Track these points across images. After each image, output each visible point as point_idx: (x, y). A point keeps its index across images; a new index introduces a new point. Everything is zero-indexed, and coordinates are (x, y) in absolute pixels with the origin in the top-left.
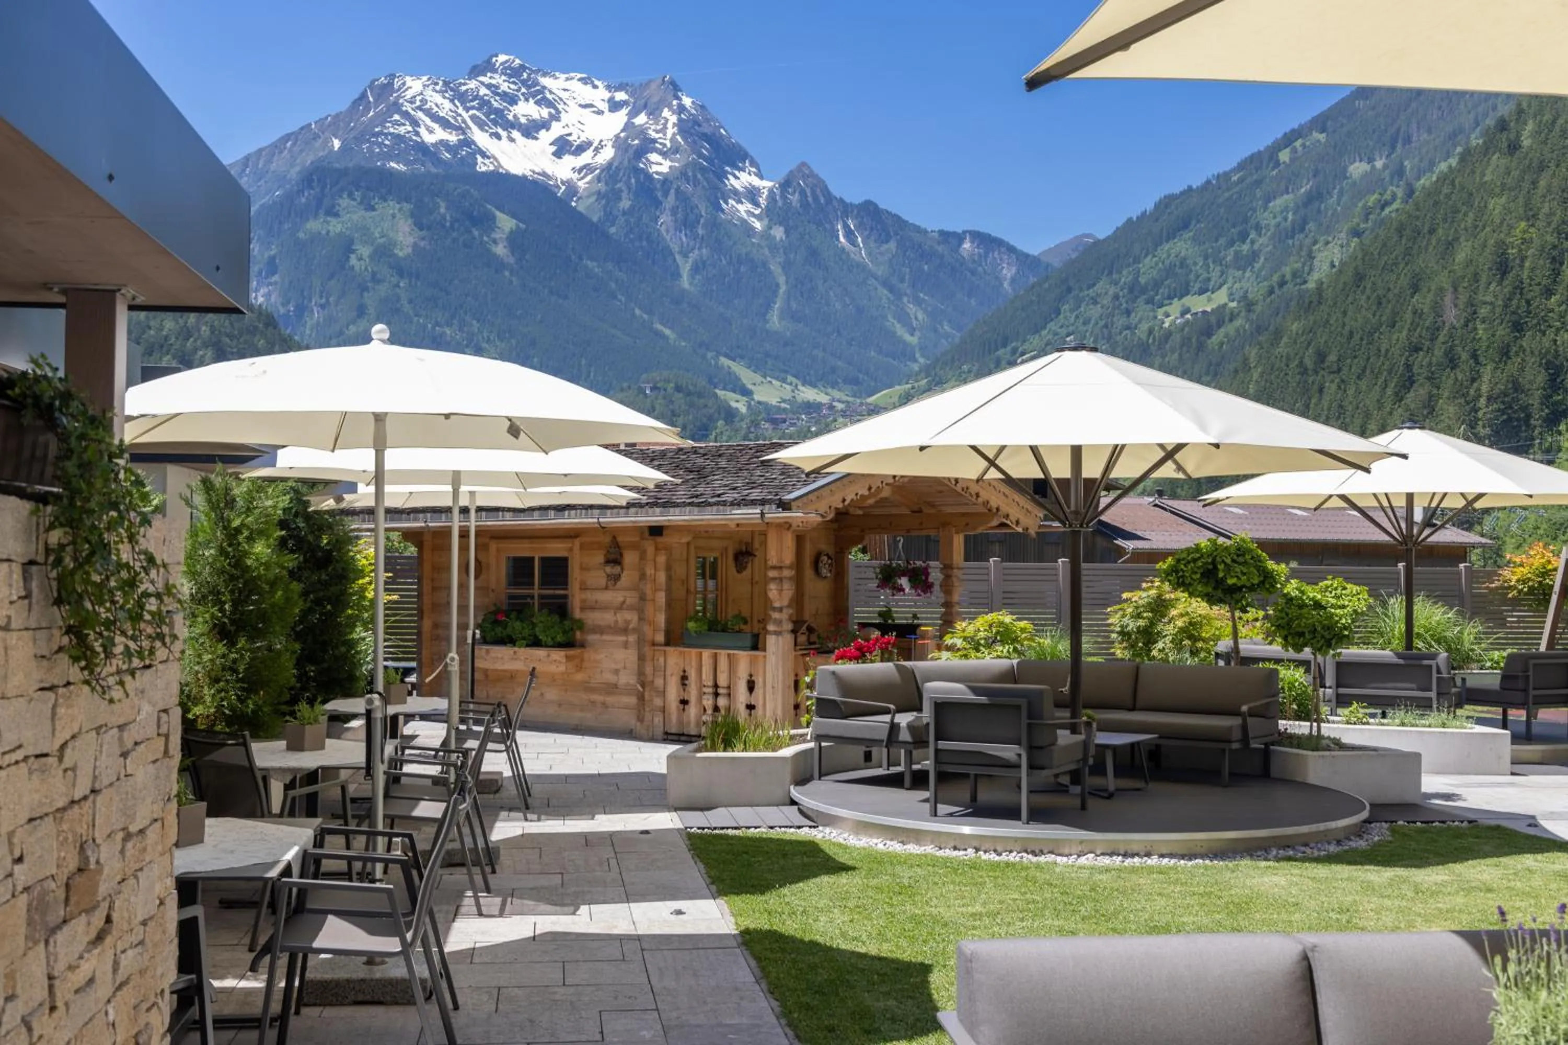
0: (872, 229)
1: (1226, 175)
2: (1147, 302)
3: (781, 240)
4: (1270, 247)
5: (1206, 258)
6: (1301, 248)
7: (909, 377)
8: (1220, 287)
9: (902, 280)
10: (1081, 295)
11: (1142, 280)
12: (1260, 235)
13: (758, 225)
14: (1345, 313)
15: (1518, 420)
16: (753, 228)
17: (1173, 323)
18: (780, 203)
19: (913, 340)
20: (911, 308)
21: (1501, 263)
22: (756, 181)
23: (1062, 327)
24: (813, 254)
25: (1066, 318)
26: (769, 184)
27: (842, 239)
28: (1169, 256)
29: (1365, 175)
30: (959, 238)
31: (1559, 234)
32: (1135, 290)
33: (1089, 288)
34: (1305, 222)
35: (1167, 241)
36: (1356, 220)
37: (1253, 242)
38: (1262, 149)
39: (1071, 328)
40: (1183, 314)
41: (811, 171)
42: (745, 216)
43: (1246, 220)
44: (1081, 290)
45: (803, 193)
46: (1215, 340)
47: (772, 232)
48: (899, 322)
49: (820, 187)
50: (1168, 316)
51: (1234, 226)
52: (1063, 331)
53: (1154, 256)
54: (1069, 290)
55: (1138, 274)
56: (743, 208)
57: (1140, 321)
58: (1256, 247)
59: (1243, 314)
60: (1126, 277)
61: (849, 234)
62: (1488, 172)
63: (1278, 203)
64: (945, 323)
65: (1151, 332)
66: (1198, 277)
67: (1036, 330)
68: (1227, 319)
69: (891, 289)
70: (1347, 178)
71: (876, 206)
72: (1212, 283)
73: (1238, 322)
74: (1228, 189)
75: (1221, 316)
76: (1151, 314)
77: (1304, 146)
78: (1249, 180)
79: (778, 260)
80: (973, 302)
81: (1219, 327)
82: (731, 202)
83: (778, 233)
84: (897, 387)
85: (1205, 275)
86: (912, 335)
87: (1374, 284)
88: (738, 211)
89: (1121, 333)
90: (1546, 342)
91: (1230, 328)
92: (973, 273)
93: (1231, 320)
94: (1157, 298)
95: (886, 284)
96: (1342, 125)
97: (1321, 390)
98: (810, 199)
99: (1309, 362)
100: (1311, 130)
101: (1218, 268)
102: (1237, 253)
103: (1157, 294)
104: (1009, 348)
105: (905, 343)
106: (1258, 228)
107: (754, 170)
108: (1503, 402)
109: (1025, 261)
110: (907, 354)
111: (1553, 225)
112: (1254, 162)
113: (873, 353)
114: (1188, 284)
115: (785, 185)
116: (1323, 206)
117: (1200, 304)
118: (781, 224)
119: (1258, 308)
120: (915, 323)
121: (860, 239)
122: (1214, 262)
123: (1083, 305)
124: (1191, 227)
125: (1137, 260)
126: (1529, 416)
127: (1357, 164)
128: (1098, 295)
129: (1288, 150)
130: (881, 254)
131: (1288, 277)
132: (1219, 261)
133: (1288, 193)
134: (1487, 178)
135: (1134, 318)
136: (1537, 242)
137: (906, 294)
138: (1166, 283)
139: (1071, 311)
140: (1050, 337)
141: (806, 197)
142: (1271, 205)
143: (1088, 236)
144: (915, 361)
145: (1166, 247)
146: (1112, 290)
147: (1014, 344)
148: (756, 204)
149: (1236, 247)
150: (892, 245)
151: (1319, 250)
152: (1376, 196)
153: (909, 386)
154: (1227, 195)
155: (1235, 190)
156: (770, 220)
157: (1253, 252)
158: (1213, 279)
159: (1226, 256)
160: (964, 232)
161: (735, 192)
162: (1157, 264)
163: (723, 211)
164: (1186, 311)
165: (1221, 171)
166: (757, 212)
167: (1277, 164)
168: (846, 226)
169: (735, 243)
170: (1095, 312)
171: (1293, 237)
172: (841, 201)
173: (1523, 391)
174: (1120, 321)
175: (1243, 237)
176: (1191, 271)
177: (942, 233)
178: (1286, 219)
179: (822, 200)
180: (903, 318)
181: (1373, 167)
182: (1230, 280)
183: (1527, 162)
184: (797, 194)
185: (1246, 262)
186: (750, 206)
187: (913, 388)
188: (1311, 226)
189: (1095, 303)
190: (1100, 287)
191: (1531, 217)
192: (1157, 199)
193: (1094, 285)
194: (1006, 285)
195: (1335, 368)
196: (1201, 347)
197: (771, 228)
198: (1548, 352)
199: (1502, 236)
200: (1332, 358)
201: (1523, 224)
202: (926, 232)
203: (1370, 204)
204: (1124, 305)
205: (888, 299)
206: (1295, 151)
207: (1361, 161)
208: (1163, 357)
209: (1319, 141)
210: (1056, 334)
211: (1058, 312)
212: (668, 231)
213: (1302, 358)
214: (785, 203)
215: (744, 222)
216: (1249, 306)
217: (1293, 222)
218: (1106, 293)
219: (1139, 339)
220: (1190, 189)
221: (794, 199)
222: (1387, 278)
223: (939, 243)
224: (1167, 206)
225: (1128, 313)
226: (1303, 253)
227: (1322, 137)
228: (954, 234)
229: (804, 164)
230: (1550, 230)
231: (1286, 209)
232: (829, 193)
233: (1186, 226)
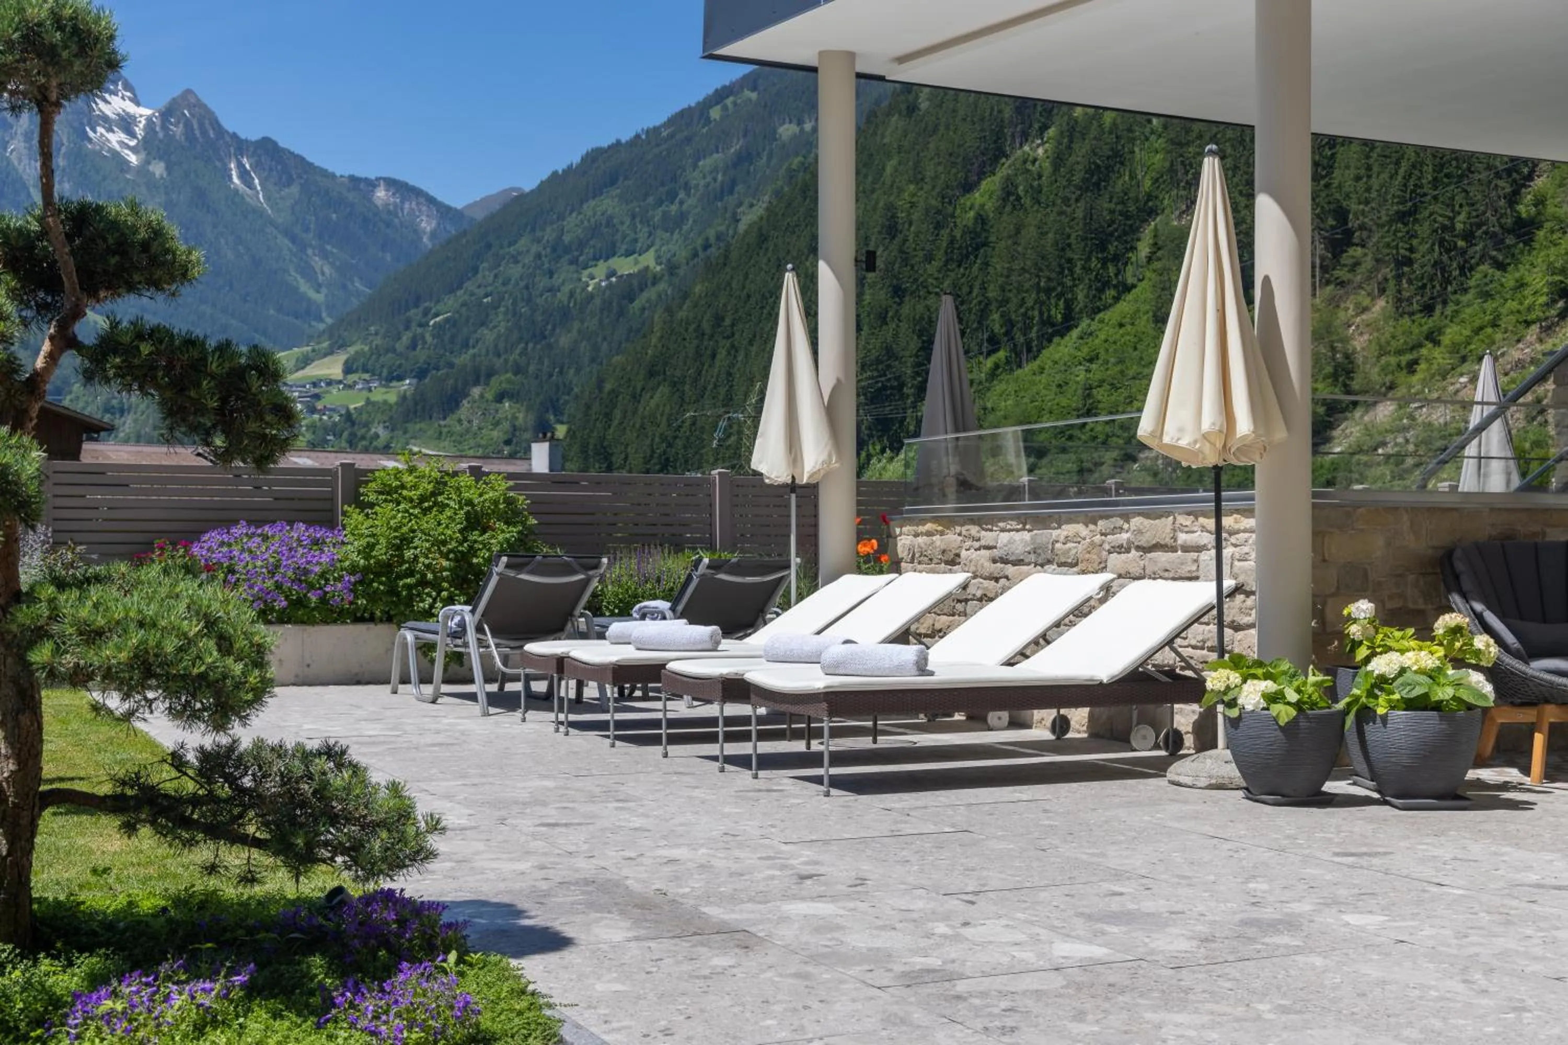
0: (271, 170)
1: (656, 130)
2: (571, 263)
3: (162, 178)
4: (699, 209)
5: (633, 217)
6: (726, 209)
7: (310, 338)
8: (647, 250)
9: (307, 230)
10: (501, 252)
11: (567, 239)
12: (688, 195)
13: (133, 159)
14: (746, 276)
15: (892, 388)
16: (128, 162)
17: (598, 286)
18: (161, 135)
19: (319, 298)
20: (317, 262)
21: (890, 227)
22: (131, 108)
23: (479, 286)
24: (200, 197)
25: (484, 277)
26: (148, 112)
27: (236, 180)
28: (594, 214)
29: (794, 137)
30: (372, 184)
31: (943, 198)
32: (558, 249)
33: (510, 245)
34: (734, 183)
35: (594, 198)
36: (780, 183)
37: (681, 203)
38: (693, 105)
39: (489, 289)
40: (608, 277)
41: (198, 100)
42: (117, 147)
43: (674, 179)
44: (502, 247)
45: (188, 125)
46: (637, 304)
47: (151, 168)
48: (302, 277)
49: (208, 118)
50: (593, 278)
51: (663, 185)
52: (481, 292)
53: (580, 213)
54: (489, 246)
55: (562, 231)
56: (115, 138)
57: (563, 283)
58: (685, 207)
59: (666, 278)
60: (549, 234)
61: (244, 175)
62: (888, 133)
63: (705, 163)
64: (356, 279)
65: (572, 294)
66: (624, 237)
67: (452, 291)
68: (649, 283)
69: (293, 239)
70: (776, 140)
71: (275, 144)
72: (639, 245)
73: (662, 286)
74: (658, 145)
75: (644, 279)
76: (575, 276)
77: (735, 104)
78: (679, 136)
79: (158, 200)
80: (388, 257)
81: (642, 290)
82: (100, 130)
83: (158, 169)
84: (296, 349)
85: (632, 236)
86: (318, 292)
87: (776, 245)
88: (108, 140)
89: (541, 295)
90: (920, 308)
91: (650, 294)
92: (388, 225)
93: (654, 284)
94: (581, 259)
95: (287, 233)
96: (774, 84)
97: (713, 356)
98: (197, 133)
99: (706, 326)
100: (742, 88)
101: (646, 229)
102: (665, 214)
103: (581, 255)
104: (421, 309)
105: (309, 300)
106: (687, 187)
107: (128, 94)
108: (876, 370)
109: (444, 212)
110: (310, 312)
111: (937, 190)
112: (683, 118)
113: (272, 312)
114: (614, 245)
115: (167, 114)
116: (752, 168)
117: (626, 266)
118: (161, 158)
119: (681, 272)
120: (320, 278)
121: (257, 181)
122: (641, 222)
123: (503, 263)
124: (620, 182)
125: (561, 217)
126: (902, 385)
127: (786, 126)
128: (520, 253)
129: (719, 107)
130: (282, 198)
131: (712, 240)
132: (646, 221)
133: (718, 152)
134: (886, 140)
135: (557, 280)
136: (922, 204)
137: (311, 246)
138: (591, 243)
139: (490, 270)
140: (466, 297)
141: (192, 130)
142: (701, 163)
143: (513, 189)
144: (321, 320)
145: (592, 203)
146: (535, 249)
147: (427, 304)
148: (132, 135)
149: (663, 208)
150: (295, 190)
151: (744, 213)
152: (800, 159)
153: (309, 348)
154: (656, 151)
155: (664, 146)
156: (149, 154)
157: (682, 214)
158: (641, 240)
159: (653, 217)
160: (378, 179)
161: (105, 119)
162: (582, 222)
163: (90, 140)
164: (612, 273)
165: (651, 126)
166: (133, 143)
167: (708, 121)
168: (240, 166)
169: (104, 179)
170: (515, 271)
171: (721, 200)
172: (234, 136)
173: (897, 359)
174: (542, 282)
175: (672, 196)
176: (617, 231)
177: (353, 178)
178: (715, 180)
179: (212, 134)
180: (308, 272)
181: (802, 130)
182: (658, 242)
183: (923, 125)
184: (181, 125)
185: (674, 223)
186: (123, 136)
187: (313, 351)
188: (740, 188)
189: (517, 262)
190: (523, 243)
191: (918, 180)
192: (584, 152)
193: (515, 242)
194: (425, 240)
195: (728, 333)
196: (621, 313)
197: (149, 163)
198: (922, 318)
199: (892, 198)
200: (728, 322)
201: (912, 187)
202: (333, 176)
203: (794, 167)
204: (547, 266)
205: (290, 250)
206: (725, 108)
207: (790, 122)
208: (582, 321)
209: (750, 100)
210: (472, 294)
211: (475, 270)
212: (20, 160)
213: (700, 322)
214: (167, 135)
215: (116, 154)
216: (672, 269)
217: (723, 183)
218: (528, 251)
219: (560, 301)
220: (618, 143)
221: (178, 131)
222: (787, 240)
223: (349, 190)
224: (594, 160)
225: (551, 274)
226: (728, 215)
227: (754, 96)
228: (366, 180)
229: (189, 92)
230: (934, 193)
231: (715, 170)
232: (219, 126)
233: (613, 182)
